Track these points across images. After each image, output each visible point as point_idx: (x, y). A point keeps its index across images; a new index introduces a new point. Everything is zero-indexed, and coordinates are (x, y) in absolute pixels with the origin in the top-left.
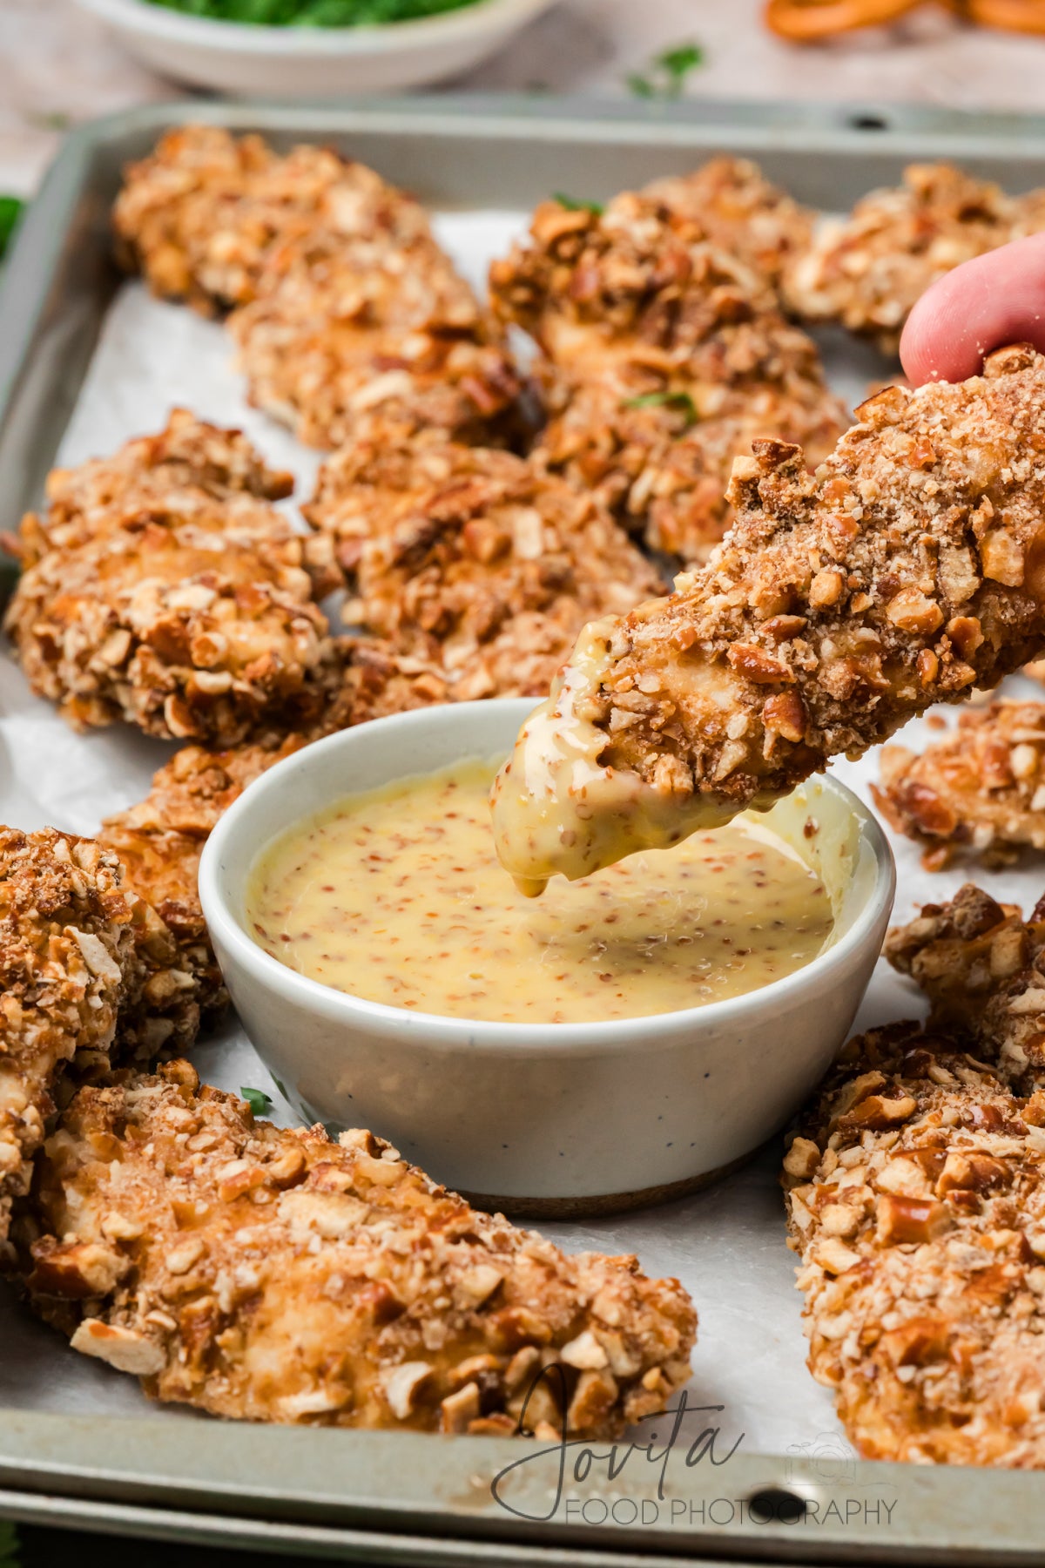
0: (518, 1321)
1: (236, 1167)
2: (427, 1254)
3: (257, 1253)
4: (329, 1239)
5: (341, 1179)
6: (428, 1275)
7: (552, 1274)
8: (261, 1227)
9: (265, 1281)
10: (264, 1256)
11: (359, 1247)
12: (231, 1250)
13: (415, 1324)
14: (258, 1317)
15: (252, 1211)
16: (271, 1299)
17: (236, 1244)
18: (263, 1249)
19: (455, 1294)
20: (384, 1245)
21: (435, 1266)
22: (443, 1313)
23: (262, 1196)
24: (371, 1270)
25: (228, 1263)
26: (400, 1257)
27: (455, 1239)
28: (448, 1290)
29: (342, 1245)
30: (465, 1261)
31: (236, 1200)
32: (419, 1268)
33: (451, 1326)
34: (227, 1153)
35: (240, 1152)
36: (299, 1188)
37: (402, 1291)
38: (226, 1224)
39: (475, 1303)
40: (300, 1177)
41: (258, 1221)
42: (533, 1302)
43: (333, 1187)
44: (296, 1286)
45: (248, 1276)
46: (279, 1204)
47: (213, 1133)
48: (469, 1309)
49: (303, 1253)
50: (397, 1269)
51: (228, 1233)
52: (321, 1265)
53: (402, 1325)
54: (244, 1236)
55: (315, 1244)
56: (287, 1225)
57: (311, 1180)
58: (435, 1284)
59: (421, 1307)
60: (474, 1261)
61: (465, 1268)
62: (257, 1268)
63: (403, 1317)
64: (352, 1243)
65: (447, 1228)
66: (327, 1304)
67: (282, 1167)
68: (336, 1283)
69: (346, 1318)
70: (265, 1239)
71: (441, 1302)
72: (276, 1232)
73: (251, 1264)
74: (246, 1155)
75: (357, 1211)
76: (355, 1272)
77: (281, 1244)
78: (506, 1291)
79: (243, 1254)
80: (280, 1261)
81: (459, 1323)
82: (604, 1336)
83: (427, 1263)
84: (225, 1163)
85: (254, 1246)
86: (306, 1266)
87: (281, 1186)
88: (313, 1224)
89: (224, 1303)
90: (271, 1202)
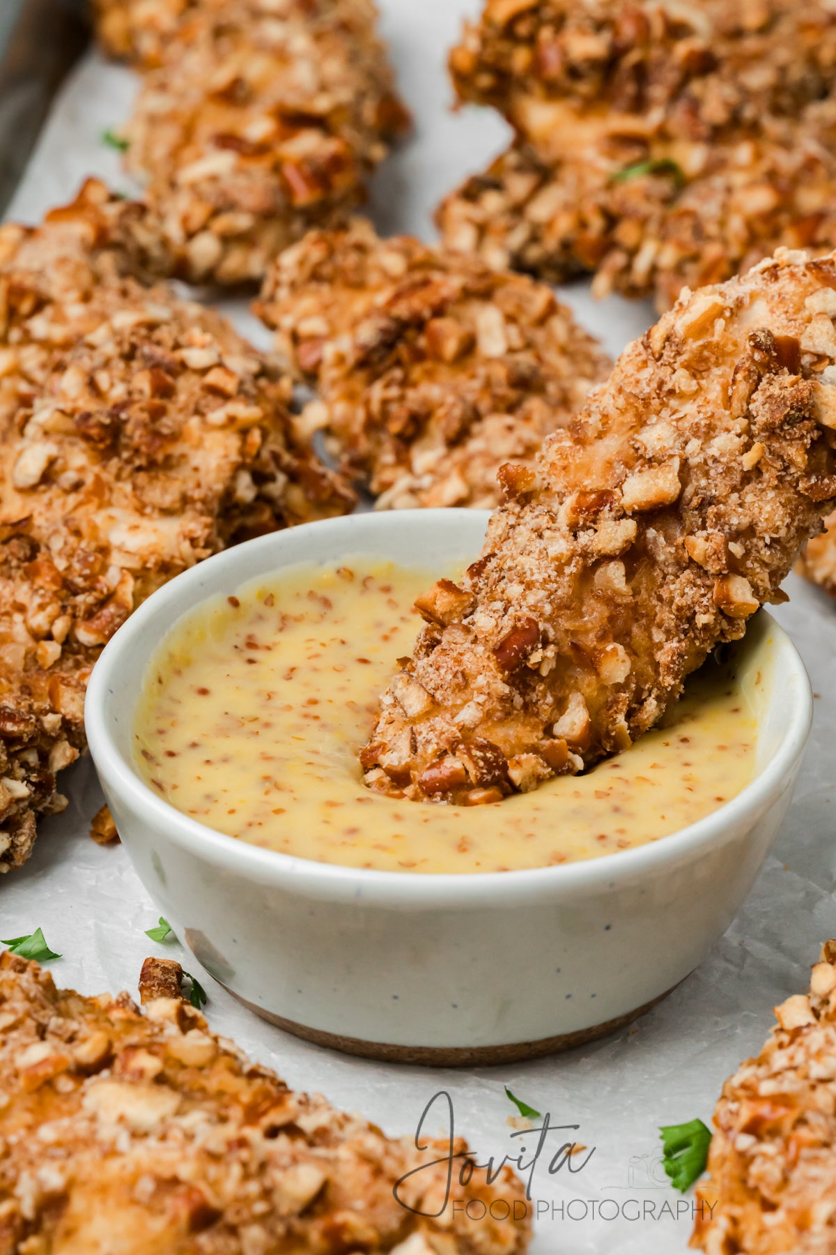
0: (343, 1228)
1: (38, 1052)
2: (244, 1154)
3: (61, 1152)
4: (138, 1135)
5: (149, 1063)
6: (246, 1177)
7: (378, 1171)
8: (65, 1122)
9: (71, 1183)
10: (69, 1155)
11: (171, 1144)
12: (34, 1148)
13: (233, 1231)
14: (64, 1223)
15: (56, 1101)
16: (78, 1203)
17: (39, 1142)
18: (68, 1147)
19: (276, 1198)
20: (199, 1142)
21: (254, 1167)
22: (262, 1219)
23: (65, 1085)
24: (186, 1171)
25: (31, 1163)
26: (214, 1157)
27: (272, 1133)
28: (267, 1194)
29: (152, 1142)
30: (285, 1160)
31: (38, 1090)
32: (236, 1170)
33: (272, 1232)
34: (28, 1034)
35: (42, 1032)
36: (105, 1073)
37: (218, 1194)
38: (28, 1118)
39: (297, 1208)
40: (106, 1061)
41: (61, 1114)
42: (360, 1204)
43: (141, 1073)
44: (103, 1189)
45: (53, 1179)
46: (83, 1095)
47: (13, 1011)
48: (290, 1214)
49: (111, 1152)
50: (213, 1171)
51: (31, 1129)
52: (130, 1168)
53: (219, 1232)
54: (47, 1133)
55: (124, 1142)
56: (93, 1119)
57: (118, 1065)
58: (253, 1188)
59: (238, 1212)
60: (295, 1160)
61: (284, 1169)
62: (62, 1169)
63: (220, 1225)
64: (163, 1138)
65: (266, 1121)
66: (136, 1210)
67: (87, 1052)
68: (146, 1186)
69: (158, 1225)
70: (70, 1136)
71: (260, 1207)
72: (82, 1127)
73: (57, 1164)
74: (48, 1036)
75: (168, 1101)
76: (166, 1173)
77: (88, 1141)
78: (331, 1194)
79: (46, 1152)
80: (86, 1160)
81: (281, 1229)
82: (437, 1239)
83: (245, 1165)
84: (25, 1046)
85: (59, 1144)
86: (114, 1166)
87: (83, 1072)
88: (121, 1119)
89: (28, 1210)
90: (75, 1091)
